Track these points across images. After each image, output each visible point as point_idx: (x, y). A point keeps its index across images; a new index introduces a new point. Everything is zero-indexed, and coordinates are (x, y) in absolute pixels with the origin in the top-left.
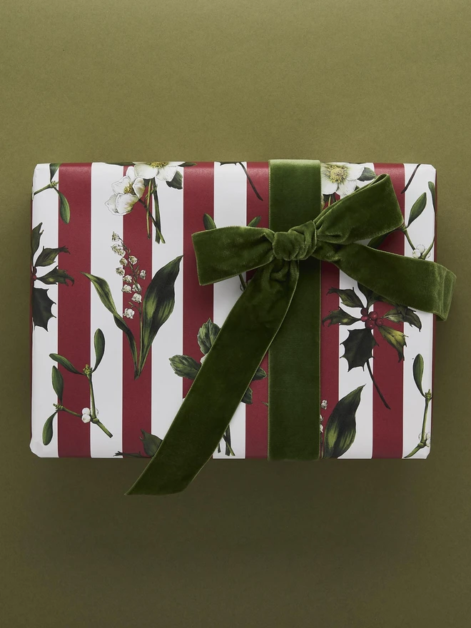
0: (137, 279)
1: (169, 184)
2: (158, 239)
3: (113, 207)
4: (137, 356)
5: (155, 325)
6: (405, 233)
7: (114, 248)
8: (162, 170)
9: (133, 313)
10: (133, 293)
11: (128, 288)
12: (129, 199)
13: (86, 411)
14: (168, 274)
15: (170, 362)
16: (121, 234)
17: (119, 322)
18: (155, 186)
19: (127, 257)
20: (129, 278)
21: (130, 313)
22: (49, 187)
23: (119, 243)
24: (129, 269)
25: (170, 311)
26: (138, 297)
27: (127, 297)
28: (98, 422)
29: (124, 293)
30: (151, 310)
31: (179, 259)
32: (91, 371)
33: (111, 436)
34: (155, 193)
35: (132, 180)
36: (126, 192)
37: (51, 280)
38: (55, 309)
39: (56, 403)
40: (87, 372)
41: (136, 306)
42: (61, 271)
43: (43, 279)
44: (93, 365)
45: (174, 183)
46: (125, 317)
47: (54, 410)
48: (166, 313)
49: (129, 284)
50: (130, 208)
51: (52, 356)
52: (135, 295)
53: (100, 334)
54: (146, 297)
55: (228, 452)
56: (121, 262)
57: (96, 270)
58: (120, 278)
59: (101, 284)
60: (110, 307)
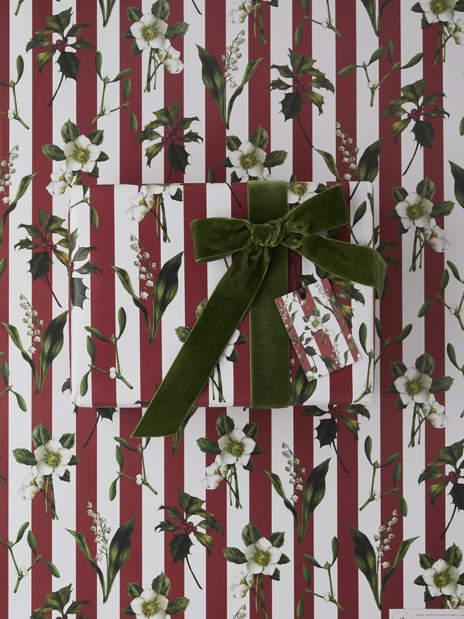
0: (149, 270)
1: (173, 198)
2: (165, 240)
3: (131, 216)
4: (151, 328)
5: (164, 304)
6: (351, 231)
7: (132, 246)
8: (167, 188)
9: (147, 295)
10: (147, 280)
11: (143, 276)
12: (143, 209)
13: (112, 370)
14: (173, 265)
15: (175, 332)
16: (137, 236)
17: (136, 302)
18: (162, 200)
19: (141, 253)
20: (144, 269)
21: (145, 295)
22: (82, 201)
23: (136, 242)
24: (143, 262)
25: (175, 293)
26: (150, 283)
27: (142, 283)
28: (122, 378)
29: (140, 280)
30: (160, 292)
31: (181, 254)
32: (116, 340)
33: (132, 388)
34: (163, 204)
35: (145, 195)
36: (140, 204)
37: (85, 271)
38: (88, 293)
39: (90, 364)
40: (113, 340)
41: (149, 290)
42: (93, 264)
43: (79, 271)
44: (117, 335)
45: (177, 197)
46: (141, 298)
47: (89, 369)
48: (172, 295)
49: (143, 273)
50: (143, 217)
51: (87, 328)
52: (149, 281)
53: (122, 311)
54: (156, 284)
55: (220, 400)
56: (138, 256)
57: (119, 263)
58: (137, 269)
59: (123, 273)
60: (130, 290)
